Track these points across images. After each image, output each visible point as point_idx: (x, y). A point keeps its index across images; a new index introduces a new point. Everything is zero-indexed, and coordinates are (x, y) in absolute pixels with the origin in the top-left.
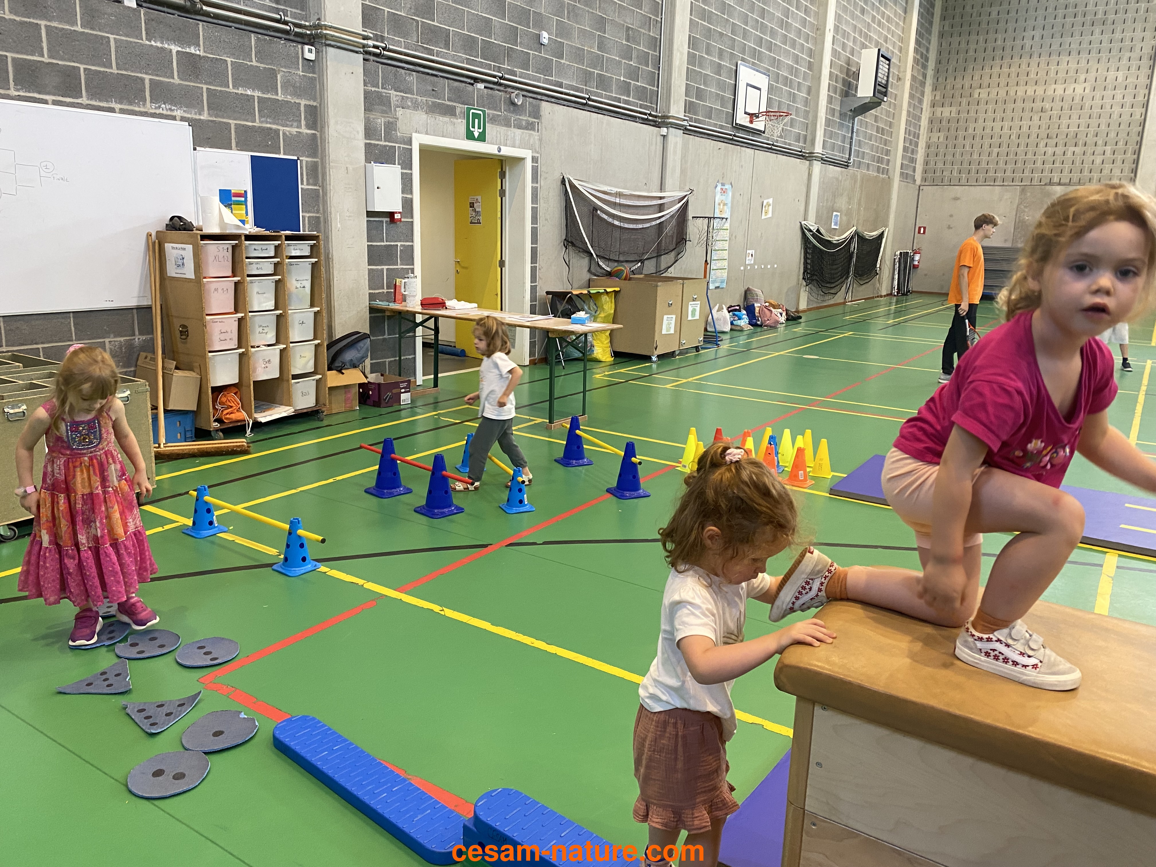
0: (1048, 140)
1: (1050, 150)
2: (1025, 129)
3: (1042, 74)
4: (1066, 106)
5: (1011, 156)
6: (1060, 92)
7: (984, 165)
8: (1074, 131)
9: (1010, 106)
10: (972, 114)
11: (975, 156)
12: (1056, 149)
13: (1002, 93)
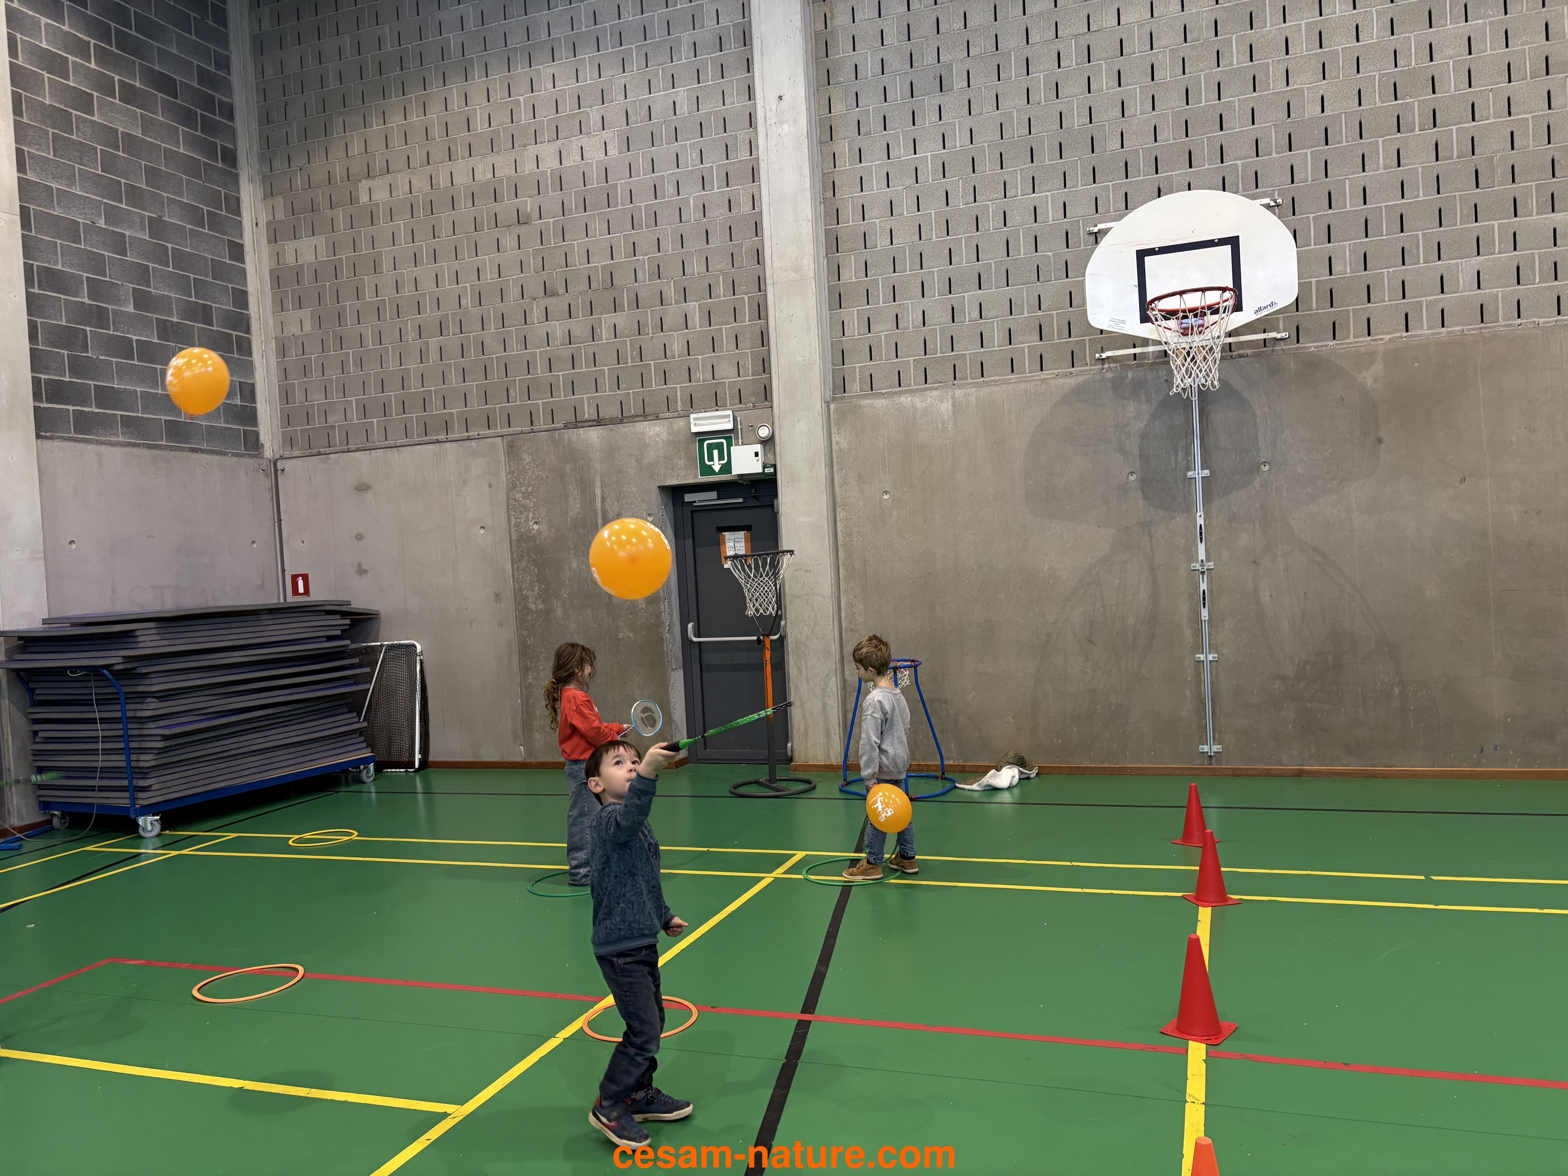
0: (549, 301)
1: (558, 328)
2: (489, 275)
3: (501, 119)
4: (572, 202)
5: (473, 353)
6: (550, 163)
7: (414, 386)
8: (603, 267)
9: (445, 217)
10: (365, 250)
11: (392, 364)
12: (572, 324)
13: (421, 185)
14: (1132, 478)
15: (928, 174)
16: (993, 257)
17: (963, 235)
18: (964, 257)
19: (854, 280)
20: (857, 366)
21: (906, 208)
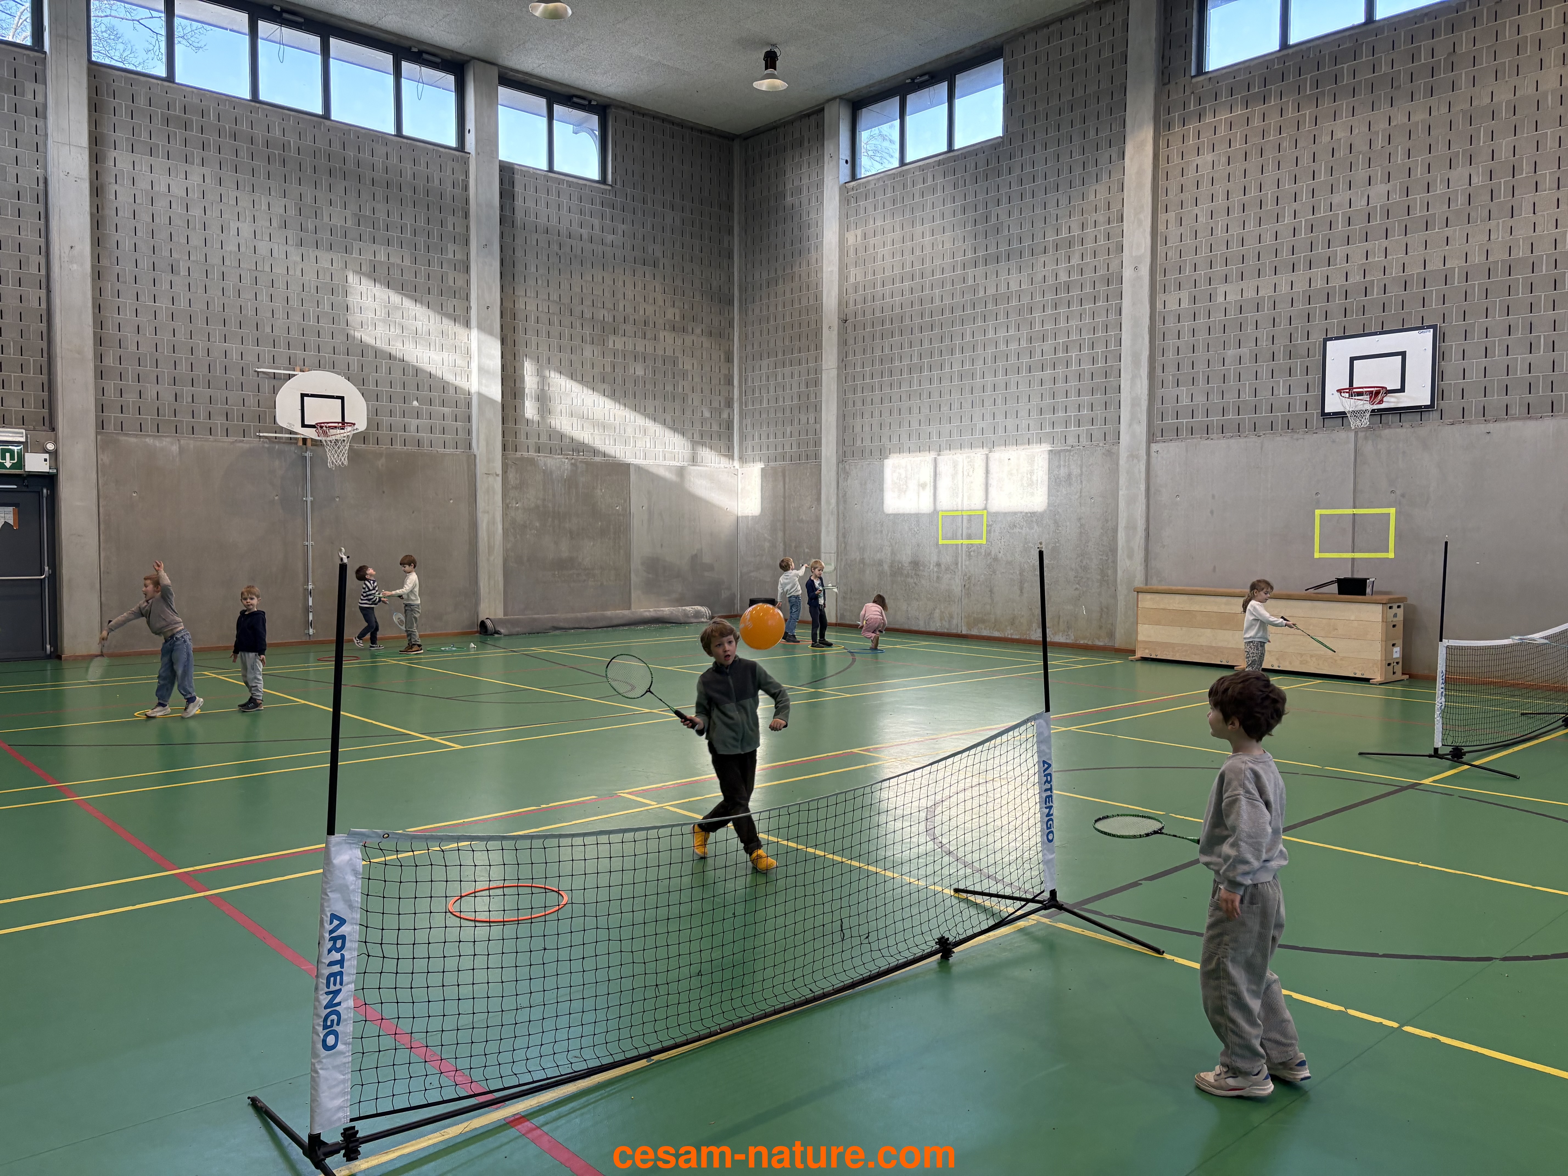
14: (276, 498)
15: (163, 316)
16: (201, 371)
17: (183, 355)
18: (183, 367)
19: (112, 365)
20: (113, 415)
21: (148, 332)
